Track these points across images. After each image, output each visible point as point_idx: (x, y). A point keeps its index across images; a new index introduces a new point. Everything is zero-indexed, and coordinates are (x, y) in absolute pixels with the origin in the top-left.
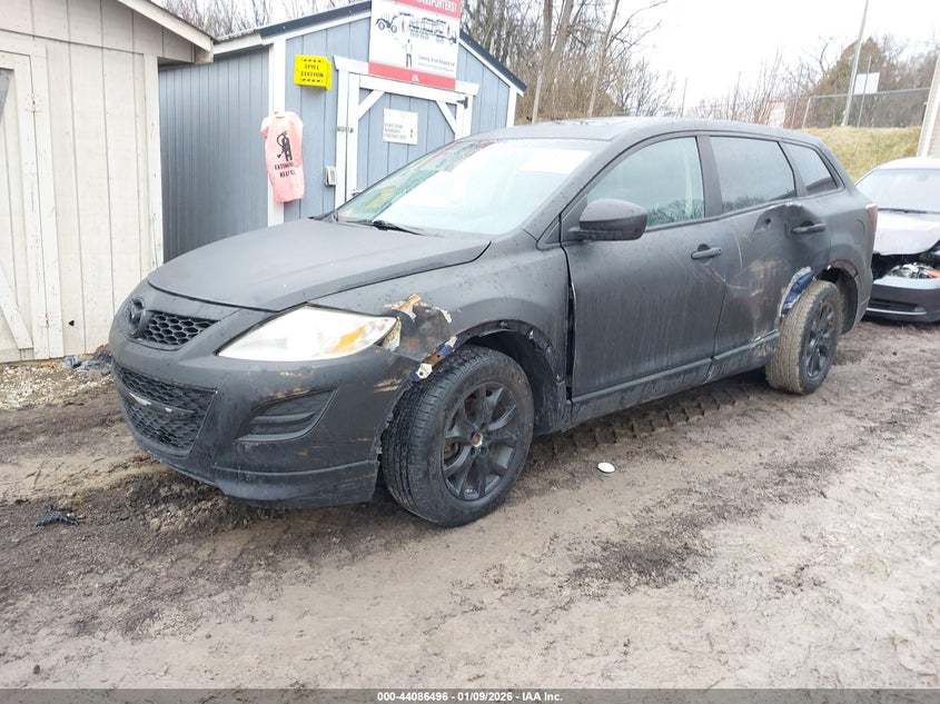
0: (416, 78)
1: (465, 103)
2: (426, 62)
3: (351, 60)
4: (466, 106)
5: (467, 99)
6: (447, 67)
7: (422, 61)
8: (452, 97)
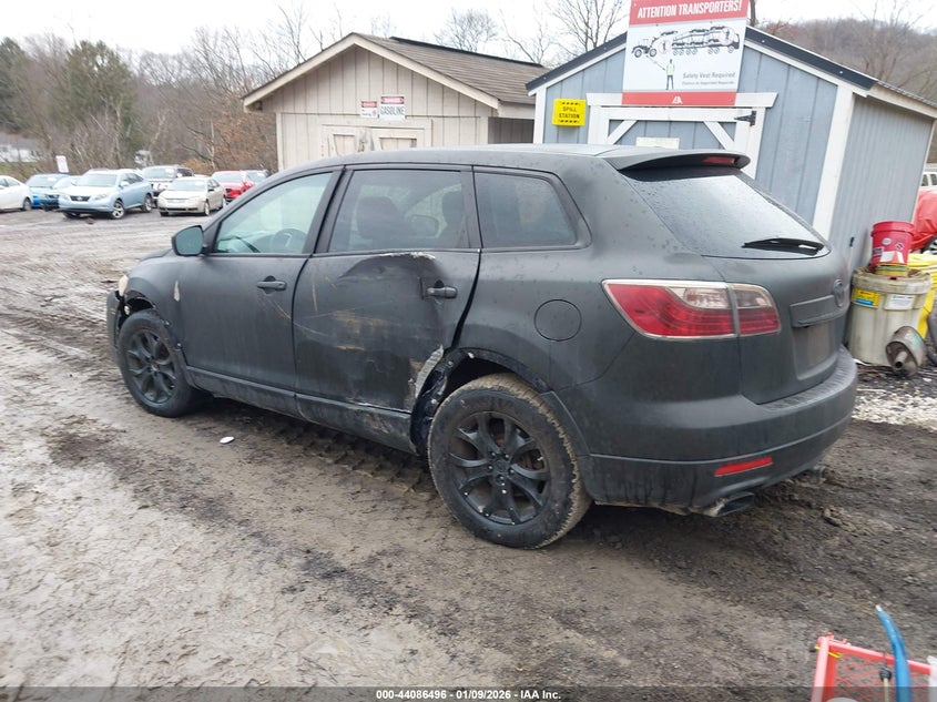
0: (678, 100)
1: (751, 119)
2: (693, 80)
3: (605, 95)
4: (752, 123)
5: (754, 113)
6: (723, 80)
7: (687, 80)
8: (728, 115)
